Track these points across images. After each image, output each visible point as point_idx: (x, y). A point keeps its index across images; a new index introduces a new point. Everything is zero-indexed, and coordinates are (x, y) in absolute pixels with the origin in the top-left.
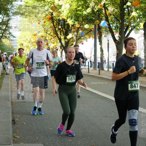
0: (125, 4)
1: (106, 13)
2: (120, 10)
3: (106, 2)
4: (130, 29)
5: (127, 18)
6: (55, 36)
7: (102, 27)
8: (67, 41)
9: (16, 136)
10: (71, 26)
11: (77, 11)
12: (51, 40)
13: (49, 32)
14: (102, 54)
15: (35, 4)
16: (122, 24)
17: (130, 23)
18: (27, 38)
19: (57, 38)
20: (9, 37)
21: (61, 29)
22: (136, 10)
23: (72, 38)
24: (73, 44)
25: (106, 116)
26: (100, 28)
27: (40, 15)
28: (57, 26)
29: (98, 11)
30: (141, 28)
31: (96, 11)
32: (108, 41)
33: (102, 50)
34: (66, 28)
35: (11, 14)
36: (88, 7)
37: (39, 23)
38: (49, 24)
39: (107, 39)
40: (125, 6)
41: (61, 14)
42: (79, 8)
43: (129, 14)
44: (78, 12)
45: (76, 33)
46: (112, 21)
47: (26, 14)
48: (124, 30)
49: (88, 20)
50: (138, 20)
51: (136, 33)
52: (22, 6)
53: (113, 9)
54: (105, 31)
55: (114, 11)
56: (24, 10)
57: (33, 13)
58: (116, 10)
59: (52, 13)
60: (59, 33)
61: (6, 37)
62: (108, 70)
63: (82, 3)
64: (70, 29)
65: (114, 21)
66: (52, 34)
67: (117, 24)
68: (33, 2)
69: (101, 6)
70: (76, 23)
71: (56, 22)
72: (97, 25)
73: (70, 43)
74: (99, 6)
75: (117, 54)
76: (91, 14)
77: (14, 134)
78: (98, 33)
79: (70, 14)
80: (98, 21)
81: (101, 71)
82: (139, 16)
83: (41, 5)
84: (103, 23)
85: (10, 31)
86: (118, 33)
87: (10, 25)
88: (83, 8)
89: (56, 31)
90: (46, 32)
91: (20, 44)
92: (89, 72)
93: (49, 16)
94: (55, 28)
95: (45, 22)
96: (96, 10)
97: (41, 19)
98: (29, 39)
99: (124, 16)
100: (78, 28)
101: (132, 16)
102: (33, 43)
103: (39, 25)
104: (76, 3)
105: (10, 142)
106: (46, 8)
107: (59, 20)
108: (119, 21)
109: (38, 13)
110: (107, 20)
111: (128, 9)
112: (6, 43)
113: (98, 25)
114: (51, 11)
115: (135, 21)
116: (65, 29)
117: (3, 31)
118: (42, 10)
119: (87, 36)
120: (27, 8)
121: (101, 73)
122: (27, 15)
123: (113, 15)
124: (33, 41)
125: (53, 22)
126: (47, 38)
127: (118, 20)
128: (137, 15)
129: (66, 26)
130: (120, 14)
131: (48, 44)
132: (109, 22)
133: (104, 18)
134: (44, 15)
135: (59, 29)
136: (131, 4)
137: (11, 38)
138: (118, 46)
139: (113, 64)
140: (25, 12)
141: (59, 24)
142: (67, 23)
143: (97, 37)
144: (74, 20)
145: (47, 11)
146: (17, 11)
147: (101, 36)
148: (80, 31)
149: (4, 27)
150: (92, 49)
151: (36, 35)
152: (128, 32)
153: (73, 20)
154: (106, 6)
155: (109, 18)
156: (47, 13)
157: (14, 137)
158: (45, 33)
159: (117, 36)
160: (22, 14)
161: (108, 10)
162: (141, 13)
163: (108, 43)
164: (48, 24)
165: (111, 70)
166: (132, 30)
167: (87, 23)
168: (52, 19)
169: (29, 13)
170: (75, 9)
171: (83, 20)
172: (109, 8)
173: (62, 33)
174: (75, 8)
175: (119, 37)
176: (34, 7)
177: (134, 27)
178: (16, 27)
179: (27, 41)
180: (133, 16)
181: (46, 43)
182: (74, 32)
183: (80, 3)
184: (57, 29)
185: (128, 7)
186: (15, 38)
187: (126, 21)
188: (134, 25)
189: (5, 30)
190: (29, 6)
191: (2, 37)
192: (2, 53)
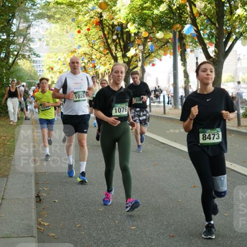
1: (192, 11)
5: (229, 20)
6: (107, 54)
7: (185, 36)
8: (127, 60)
10: (133, 35)
11: (143, 9)
12: (100, 59)
13: (96, 47)
14: (187, 82)
16: (220, 30)
17: (234, 28)
18: (60, 57)
19: (110, 55)
20: (29, 57)
21: (117, 40)
22: (244, 5)
23: (136, 55)
24: (137, 66)
25: (194, 187)
26: (182, 37)
27: (80, 17)
28: (110, 36)
29: (178, 8)
31: (176, 9)
32: (197, 58)
33: (186, 75)
34: (125, 39)
36: (161, 2)
37: (79, 32)
38: (96, 33)
41: (117, 14)
42: (147, 5)
43: (232, 13)
44: (145, 11)
45: (141, 47)
46: (202, 25)
47: (57, 16)
48: (224, 40)
49: (162, 23)
51: (244, 45)
52: (49, 3)
53: (204, 5)
54: (191, 42)
55: (205, 7)
56: (53, 10)
58: (209, 5)
59: (101, 13)
60: (113, 48)
61: (24, 57)
64: (132, 40)
65: (207, 26)
66: (101, 49)
67: (211, 29)
70: (142, 29)
71: (108, 28)
72: (178, 33)
73: (131, 64)
76: (167, 14)
78: (179, 45)
79: (130, 15)
80: (178, 25)
84: (188, 29)
86: (214, 45)
88: (153, 4)
89: (108, 45)
90: (92, 47)
91: (48, 67)
92: (165, 113)
93: (97, 19)
94: (107, 39)
95: (89, 30)
96: (175, 7)
97: (83, 25)
98: (62, 59)
99: (223, 16)
100: (146, 38)
101: (236, 16)
103: (79, 35)
105: (33, 232)
106: (90, 6)
107: (113, 26)
108: (215, 25)
109: (77, 15)
110: (194, 23)
111: (230, 5)
112: (24, 67)
113: (180, 32)
114: (100, 11)
115: (242, 25)
116: (123, 41)
117: (18, 47)
118: (84, 9)
119: (161, 52)
120: (59, 6)
122: (59, 19)
123: (205, 15)
125: (103, 30)
126: (94, 57)
127: (213, 23)
128: (246, 13)
129: (125, 36)
130: (217, 12)
131: (95, 67)
132: (197, 27)
133: (189, 20)
134: (87, 18)
135: (114, 41)
140: (55, 13)
141: (113, 32)
142: (127, 30)
143: (178, 53)
144: (139, 24)
145: (93, 10)
146: (41, 11)
147: (185, 50)
148: (149, 44)
151: (74, 52)
153: (136, 25)
155: (198, 20)
156: (92, 13)
158: (90, 49)
159: (211, 50)
160: (49, 17)
161: (195, 6)
163: (197, 63)
164: (94, 33)
166: (236, 39)
167: (160, 30)
168: (101, 23)
169: (61, 15)
170: (140, 5)
171: (154, 24)
172: (198, 3)
173: (118, 47)
174: (139, 3)
175: (215, 52)
176: (71, 5)
177: (241, 34)
179: (61, 63)
180: (239, 15)
181: (91, 65)
182: (139, 45)
184: (109, 41)
186: (38, 56)
187: (226, 25)
188: (241, 30)
189: (23, 45)
190: (61, 4)
191: (17, 56)
192: (18, 83)
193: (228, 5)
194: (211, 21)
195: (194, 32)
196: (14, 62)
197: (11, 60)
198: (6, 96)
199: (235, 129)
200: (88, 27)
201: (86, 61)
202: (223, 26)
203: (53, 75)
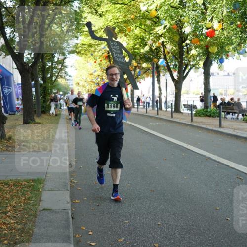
0: (184, 42)
1: (164, 51)
2: (180, 48)
3: (165, 40)
4: (189, 67)
5: (186, 57)
7: (160, 66)
9: (73, 181)
11: (134, 49)
14: (160, 94)
15: (91, 42)
16: (181, 63)
17: (190, 62)
20: (65, 77)
22: (196, 48)
26: (158, 67)
27: (96, 53)
29: (156, 49)
30: (200, 66)
32: (167, 80)
33: (160, 90)
35: (67, 53)
36: (146, 45)
37: (95, 62)
38: (105, 63)
39: (165, 78)
40: (184, 45)
42: (137, 46)
43: (188, 53)
44: (135, 51)
46: (170, 59)
47: (82, 52)
48: (183, 69)
49: (146, 58)
50: (198, 58)
51: (195, 72)
52: (77, 44)
54: (163, 69)
55: (172, 49)
56: (80, 48)
57: (89, 52)
58: (174, 48)
61: (61, 76)
62: (167, 110)
63: (140, 41)
65: (173, 60)
67: (176, 62)
68: (89, 40)
69: (158, 44)
70: (134, 62)
72: (155, 64)
74: (157, 44)
75: (176, 93)
76: (149, 52)
77: (72, 179)
78: (156, 71)
80: (156, 60)
81: (159, 111)
82: (199, 54)
83: (97, 43)
84: (161, 62)
85: (66, 70)
86: (177, 72)
87: (66, 64)
88: (140, 46)
91: (76, 83)
92: (147, 112)
93: (106, 54)
95: (101, 61)
96: (154, 49)
97: (98, 58)
98: (85, 79)
99: (183, 54)
100: (136, 67)
101: (191, 54)
102: (89, 82)
103: (95, 64)
104: (134, 41)
106: (103, 46)
108: (178, 60)
109: (94, 52)
110: (165, 58)
111: (187, 48)
112: (61, 83)
113: (157, 64)
115: (194, 60)
117: (58, 71)
118: (98, 48)
119: (145, 75)
120: (83, 46)
121: (159, 113)
122: (83, 54)
123: (172, 54)
124: (90, 80)
125: (110, 61)
127: (176, 59)
128: (197, 53)
130: (179, 52)
132: (167, 60)
133: (162, 56)
134: (100, 54)
136: (190, 42)
137: (67, 77)
138: (177, 85)
139: (172, 104)
140: (81, 50)
143: (155, 77)
145: (104, 48)
147: (160, 75)
148: (138, 70)
149: (60, 66)
150: (149, 88)
151: (92, 74)
152: (187, 71)
154: (164, 44)
155: (168, 57)
156: (103, 51)
157: (71, 182)
158: (102, 72)
159: (176, 74)
160: (78, 53)
161: (166, 48)
162: (201, 51)
163: (167, 83)
165: (170, 110)
166: (191, 69)
167: (145, 62)
168: (108, 57)
171: (141, 59)
172: (168, 46)
174: (132, 46)
175: (178, 76)
176: (91, 46)
177: (193, 66)
178: (71, 66)
179: (84, 81)
180: (193, 54)
181: (102, 82)
183: (137, 41)
185: (187, 45)
186: (70, 76)
188: (194, 63)
189: (61, 69)
190: (85, 45)
191: (57, 76)
192: (57, 93)
193: (186, 48)
194: (175, 57)
195: (165, 63)
196: (55, 79)
197: (54, 79)
198: (50, 101)
199: (189, 123)
200: (100, 59)
201: (99, 80)
202: (183, 60)
203: (79, 88)
